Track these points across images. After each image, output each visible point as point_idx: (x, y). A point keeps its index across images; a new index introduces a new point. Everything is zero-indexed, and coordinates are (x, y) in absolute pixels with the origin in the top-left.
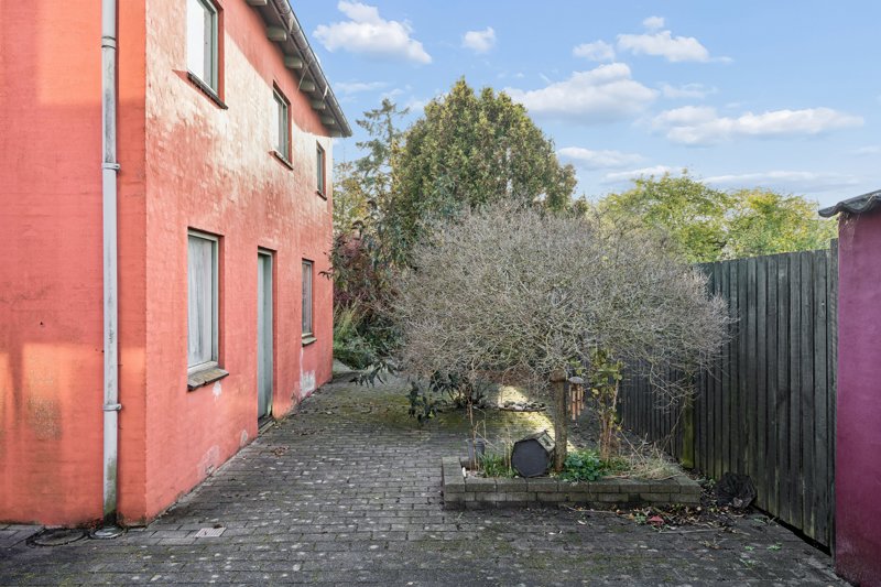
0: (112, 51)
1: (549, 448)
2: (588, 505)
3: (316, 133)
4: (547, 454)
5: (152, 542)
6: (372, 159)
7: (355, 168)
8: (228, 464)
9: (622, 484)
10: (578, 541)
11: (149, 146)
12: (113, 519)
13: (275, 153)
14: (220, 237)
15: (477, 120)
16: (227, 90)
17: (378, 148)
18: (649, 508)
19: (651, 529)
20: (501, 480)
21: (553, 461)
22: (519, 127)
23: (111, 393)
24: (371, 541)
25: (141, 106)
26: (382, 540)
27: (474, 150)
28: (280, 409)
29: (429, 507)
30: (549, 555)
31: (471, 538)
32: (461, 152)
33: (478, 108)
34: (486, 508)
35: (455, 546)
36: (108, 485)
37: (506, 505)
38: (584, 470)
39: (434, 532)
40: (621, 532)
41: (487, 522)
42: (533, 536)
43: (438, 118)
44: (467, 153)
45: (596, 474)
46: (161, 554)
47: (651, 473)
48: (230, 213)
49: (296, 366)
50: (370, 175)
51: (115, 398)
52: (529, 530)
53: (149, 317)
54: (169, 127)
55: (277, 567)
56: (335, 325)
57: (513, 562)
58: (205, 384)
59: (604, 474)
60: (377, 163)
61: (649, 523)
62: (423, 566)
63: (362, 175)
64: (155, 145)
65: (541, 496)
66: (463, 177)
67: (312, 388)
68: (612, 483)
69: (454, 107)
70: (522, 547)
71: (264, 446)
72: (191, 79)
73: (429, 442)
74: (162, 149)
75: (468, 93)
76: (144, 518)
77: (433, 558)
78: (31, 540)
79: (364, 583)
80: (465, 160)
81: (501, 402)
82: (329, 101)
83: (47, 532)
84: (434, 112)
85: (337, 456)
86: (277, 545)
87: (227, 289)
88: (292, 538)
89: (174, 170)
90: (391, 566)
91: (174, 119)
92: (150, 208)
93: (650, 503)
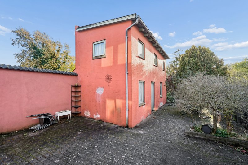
0: (127, 56)
1: (211, 128)
2: (223, 143)
3: (163, 60)
4: (211, 129)
5: (132, 132)
6: (176, 60)
7: (172, 62)
8: (146, 119)
9: (233, 140)
10: (219, 152)
11: (132, 69)
12: (127, 127)
13: (154, 65)
14: (144, 81)
15: (197, 52)
16: (145, 57)
17: (177, 58)
18: (242, 148)
19: (242, 154)
20: (199, 133)
21: (213, 131)
22: (208, 53)
23: (127, 107)
24: (169, 140)
25: (131, 63)
26: (171, 141)
27: (196, 59)
28: (156, 109)
29: (182, 135)
30: (210, 154)
31: (190, 144)
32: (193, 59)
33: (197, 50)
34: (195, 138)
35: (186, 146)
36: (127, 121)
37: (200, 139)
38: (222, 135)
39: (182, 141)
40: (232, 152)
41: (195, 142)
42: (206, 148)
43: (188, 53)
44: (195, 59)
45: (225, 136)
46: (133, 134)
47: (243, 139)
48: (146, 77)
49: (159, 101)
50: (175, 63)
51: (127, 108)
52: (205, 146)
53: (132, 96)
54: (135, 66)
55: (151, 142)
56: (167, 93)
57: (200, 153)
58: (142, 106)
59: (228, 136)
60: (177, 61)
61: (242, 152)
62: (179, 149)
63: (174, 63)
64: (133, 69)
65: (209, 138)
66: (194, 64)
67: (162, 105)
68: (230, 139)
69: (192, 50)
70: (203, 150)
71: (152, 116)
72: (139, 57)
73: (184, 120)
74: (134, 69)
75: (195, 47)
76: (132, 127)
77: (181, 147)
78: (117, 128)
79: (166, 149)
80: (194, 61)
81: (203, 112)
82: (165, 54)
83: (119, 127)
84: (187, 52)
85: (165, 120)
86: (151, 137)
87: (146, 90)
88: (154, 136)
89: (136, 72)
90: (172, 147)
91: (136, 64)
92: (132, 79)
93: (242, 146)
